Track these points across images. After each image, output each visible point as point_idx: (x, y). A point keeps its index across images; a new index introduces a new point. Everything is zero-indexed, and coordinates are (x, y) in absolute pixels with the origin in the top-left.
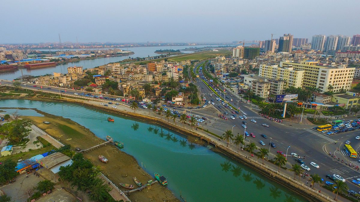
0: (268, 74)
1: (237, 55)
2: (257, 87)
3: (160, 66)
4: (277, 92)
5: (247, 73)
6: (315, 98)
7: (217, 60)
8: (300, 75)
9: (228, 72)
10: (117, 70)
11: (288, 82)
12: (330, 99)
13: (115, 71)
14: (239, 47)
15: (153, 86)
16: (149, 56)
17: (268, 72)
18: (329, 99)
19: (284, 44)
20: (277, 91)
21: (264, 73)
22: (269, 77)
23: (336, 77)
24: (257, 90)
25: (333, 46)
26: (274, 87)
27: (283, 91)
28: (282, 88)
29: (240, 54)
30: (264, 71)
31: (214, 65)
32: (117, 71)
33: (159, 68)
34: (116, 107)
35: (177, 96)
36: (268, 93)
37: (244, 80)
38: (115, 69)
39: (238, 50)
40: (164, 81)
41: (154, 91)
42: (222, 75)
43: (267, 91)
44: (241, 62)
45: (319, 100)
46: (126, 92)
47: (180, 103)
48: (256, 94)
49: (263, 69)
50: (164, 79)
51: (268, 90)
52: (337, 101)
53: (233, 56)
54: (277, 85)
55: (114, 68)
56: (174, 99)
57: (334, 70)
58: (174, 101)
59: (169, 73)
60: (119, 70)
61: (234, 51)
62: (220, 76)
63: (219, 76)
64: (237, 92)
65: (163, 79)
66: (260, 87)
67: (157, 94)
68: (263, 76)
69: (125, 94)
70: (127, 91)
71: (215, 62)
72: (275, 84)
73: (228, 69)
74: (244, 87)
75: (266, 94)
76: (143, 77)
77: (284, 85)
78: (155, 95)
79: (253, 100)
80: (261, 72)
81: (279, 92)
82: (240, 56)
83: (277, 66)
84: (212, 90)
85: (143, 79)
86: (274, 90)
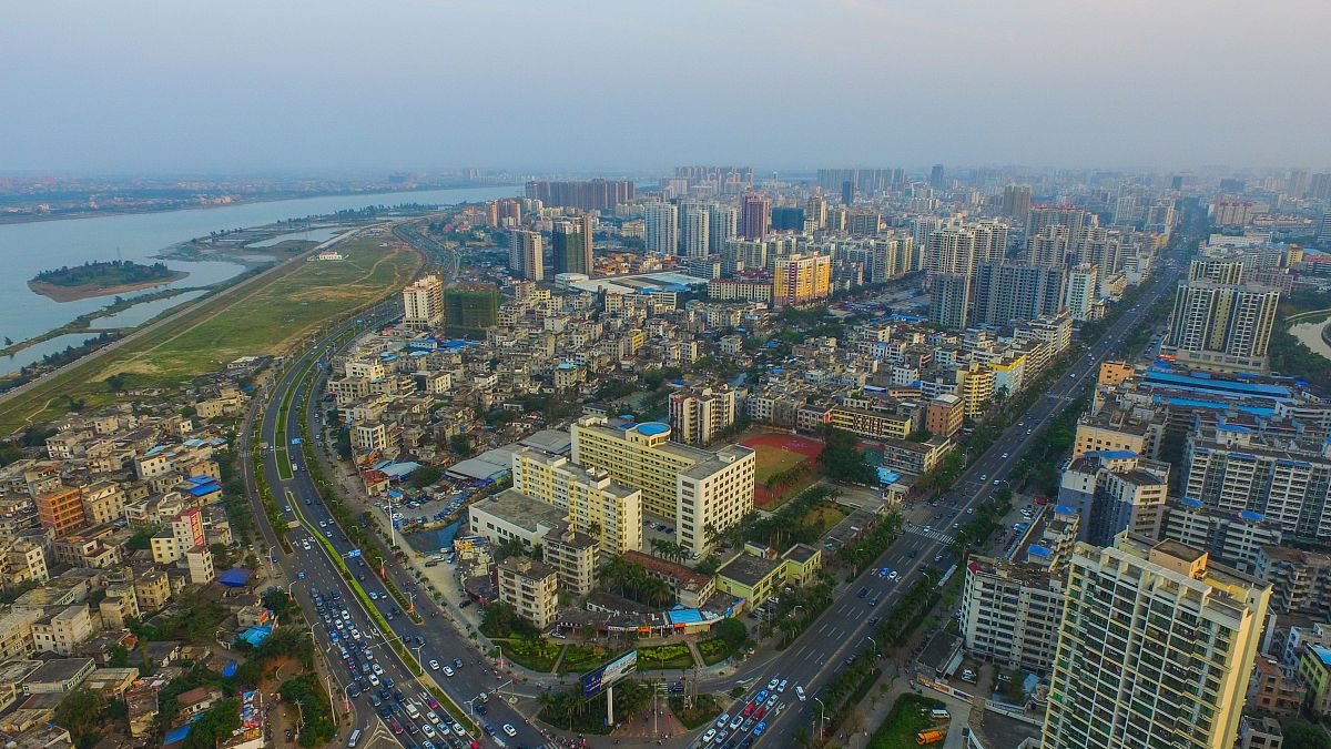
0: (542, 488)
1: (423, 314)
2: (518, 589)
4: (579, 578)
5: (472, 444)
6: (679, 593)
7: (353, 386)
8: (632, 507)
9: (403, 458)
11: (603, 527)
12: (712, 585)
14: (423, 282)
15: (110, 685)
17: (540, 479)
19: (570, 247)
21: (528, 483)
22: (545, 495)
23: (718, 492)
24: (520, 599)
25: (700, 239)
27: (594, 570)
28: (591, 563)
29: (431, 307)
30: (527, 475)
31: (344, 412)
33: (103, 503)
35: (235, 733)
36: (555, 600)
37: (471, 519)
39: (422, 296)
40: (149, 601)
42: (388, 482)
43: (549, 598)
44: (444, 381)
45: (689, 599)
48: (520, 609)
49: (525, 472)
50: (147, 595)
51: (553, 593)
52: (729, 589)
53: (409, 315)
54: (575, 559)
57: (710, 479)
59: (163, 541)
61: (407, 297)
62: (380, 486)
63: (375, 489)
64: (456, 601)
65: (141, 595)
66: (528, 589)
67: (136, 730)
68: (528, 490)
71: (346, 393)
72: (567, 556)
73: (404, 437)
74: (475, 562)
75: (549, 607)
76: (41, 628)
77: (594, 555)
78: (128, 733)
79: (514, 639)
80: (520, 477)
81: (585, 577)
82: (431, 315)
83: (563, 461)
84: (368, 610)
85: (43, 636)
86: (569, 572)
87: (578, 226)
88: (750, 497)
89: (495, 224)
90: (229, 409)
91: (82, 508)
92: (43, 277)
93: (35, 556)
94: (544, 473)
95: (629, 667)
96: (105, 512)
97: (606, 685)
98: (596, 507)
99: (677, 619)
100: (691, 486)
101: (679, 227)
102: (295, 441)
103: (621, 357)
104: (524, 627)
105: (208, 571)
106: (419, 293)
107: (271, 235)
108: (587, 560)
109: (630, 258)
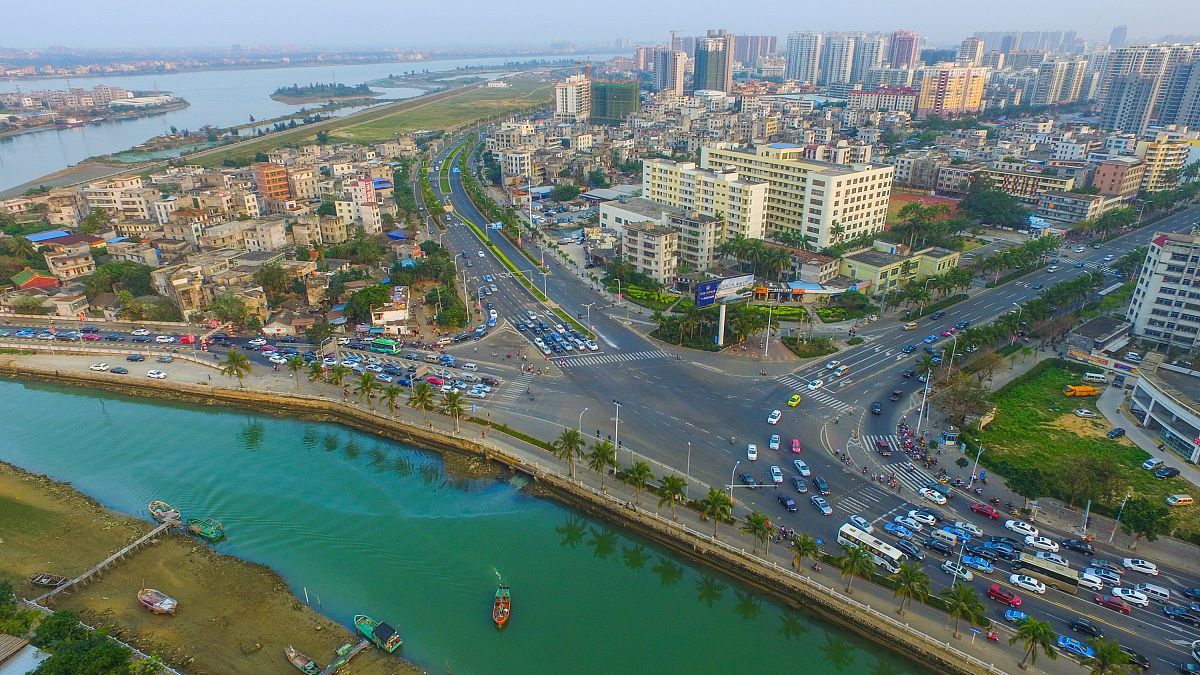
0: (669, 192)
1: (572, 109)
2: (640, 247)
3: (305, 176)
4: (699, 254)
5: (607, 181)
6: (800, 268)
7: (507, 136)
8: (758, 196)
9: (546, 182)
10: (134, 203)
11: (727, 219)
12: (836, 268)
13: (125, 210)
14: (573, 78)
15: (294, 270)
16: (252, 119)
17: (669, 184)
18: (834, 268)
19: (711, 65)
20: (697, 250)
21: (657, 189)
22: (672, 201)
23: (850, 197)
24: (640, 257)
25: (842, 68)
26: (690, 240)
27: (715, 249)
28: (712, 241)
29: (580, 104)
30: (657, 182)
31: (498, 155)
32: (136, 210)
33: (303, 185)
34: (161, 375)
35: (386, 304)
36: (674, 262)
37: (601, 216)
38: (123, 203)
39: (572, 92)
40: (330, 238)
41: (300, 288)
42: (530, 197)
43: (669, 258)
44: (586, 140)
45: (811, 274)
46: (190, 303)
47: (401, 327)
48: (640, 268)
49: (654, 177)
50: (329, 233)
51: (675, 254)
52: (853, 273)
53: (559, 110)
54: (697, 234)
55: (117, 196)
56: (379, 317)
57: (844, 178)
58: (380, 322)
59: (344, 203)
60: (144, 206)
61: (557, 89)
62: (524, 199)
63: (519, 200)
64: (582, 264)
65: (324, 232)
66: (649, 246)
67: (312, 300)
68: (656, 197)
69: (187, 313)
70: (196, 299)
71: (501, 142)
72: (690, 232)
73: (547, 169)
74: (602, 241)
75: (668, 267)
76: (249, 234)
77: (716, 233)
78: (306, 302)
79: (632, 289)
80: (649, 178)
81: (705, 253)
82: (579, 112)
83: (692, 165)
84: (504, 262)
85: (251, 241)
86: (690, 249)
87: (721, 45)
88: (882, 216)
90: (406, 154)
91: (288, 185)
92: (280, 92)
93: (251, 200)
94: (673, 177)
95: (745, 290)
96: (304, 191)
97: (720, 301)
98: (721, 198)
99: (795, 286)
100: (822, 184)
101: (820, 68)
102: (456, 170)
103: (755, 135)
104: (644, 281)
106: (569, 88)
107: (451, 75)
108: (708, 238)
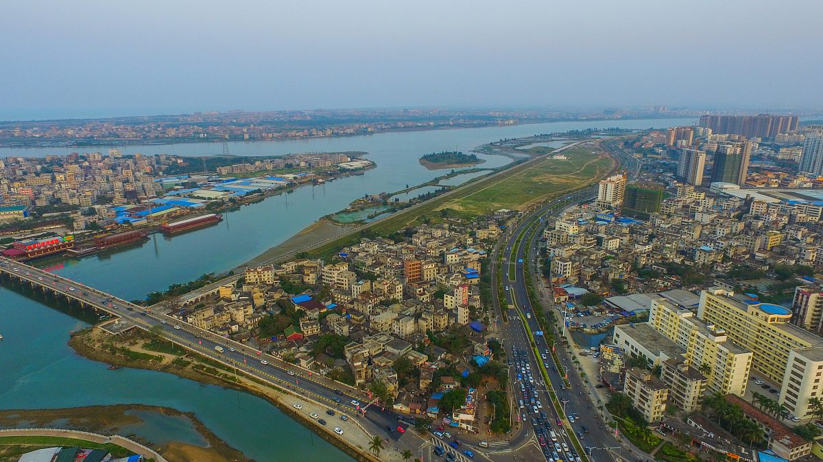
0: (669, 328)
1: (609, 198)
2: (637, 390)
3: (430, 267)
4: (686, 399)
5: (626, 287)
6: (772, 441)
7: (558, 236)
8: (742, 363)
9: (579, 285)
10: (342, 281)
11: (713, 370)
12: (808, 448)
13: (338, 283)
14: (613, 178)
15: (416, 359)
16: (407, 187)
17: (669, 322)
18: (806, 448)
19: (728, 165)
20: (684, 396)
21: (660, 322)
22: (671, 334)
24: (637, 397)
26: (679, 386)
27: (699, 398)
28: (698, 392)
29: (616, 195)
30: (660, 317)
31: (550, 250)
32: (343, 284)
33: (428, 271)
34: (341, 433)
35: (462, 407)
36: (663, 407)
37: (615, 335)
38: (338, 280)
39: (611, 187)
40: (438, 325)
41: (416, 373)
42: (567, 297)
43: (659, 404)
44: (615, 243)
45: (781, 450)
46: (360, 377)
47: (469, 426)
48: (636, 403)
49: (659, 314)
50: (438, 322)
51: (663, 402)
53: (600, 198)
54: (685, 385)
55: (336, 275)
56: (457, 416)
58: (457, 419)
59: (449, 297)
60: (347, 283)
61: (601, 186)
62: (562, 298)
63: (559, 299)
64: (594, 383)
65: (435, 321)
66: (645, 393)
67: (421, 386)
68: (659, 327)
69: (358, 381)
70: (363, 375)
71: (553, 239)
72: (679, 381)
73: (582, 272)
74: (612, 363)
75: (657, 410)
76: (396, 322)
77: (701, 387)
78: (418, 386)
79: (628, 421)
80: (655, 317)
81: (691, 400)
82: (615, 200)
83: (690, 314)
84: (541, 369)
85: (396, 326)
86: (678, 392)
87: (739, 150)
89: (672, 144)
90: (491, 236)
91: (420, 271)
92: (425, 157)
93: (399, 288)
94: (673, 319)
96: (429, 276)
98: (710, 354)
100: (804, 364)
102: (521, 261)
103: (756, 249)
104: (637, 416)
105: (466, 319)
106: (609, 185)
107: (530, 143)
108: (694, 390)
109: (781, 176)
